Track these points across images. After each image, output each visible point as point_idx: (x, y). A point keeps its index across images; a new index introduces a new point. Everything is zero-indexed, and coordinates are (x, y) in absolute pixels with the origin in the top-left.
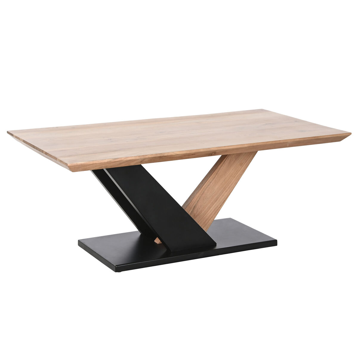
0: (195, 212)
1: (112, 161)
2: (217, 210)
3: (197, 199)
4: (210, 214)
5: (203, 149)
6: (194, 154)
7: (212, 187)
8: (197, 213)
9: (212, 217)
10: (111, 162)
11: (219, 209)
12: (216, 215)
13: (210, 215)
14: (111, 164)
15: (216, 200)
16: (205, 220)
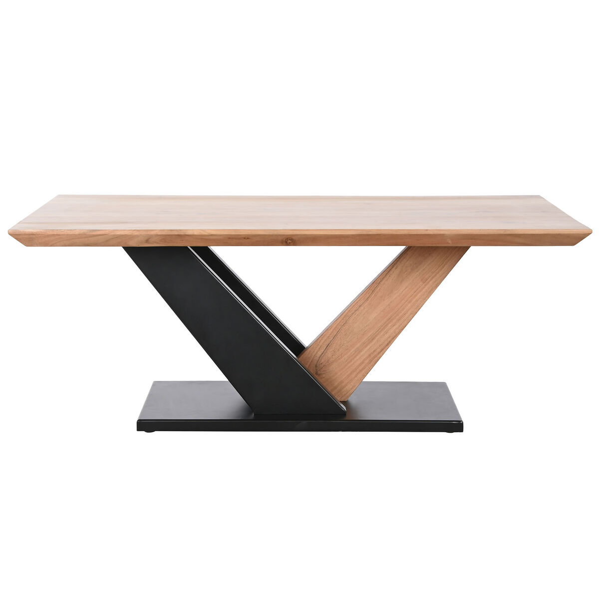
0: (329, 354)
1: (88, 234)
2: (374, 357)
3: (332, 332)
4: (359, 362)
5: (264, 230)
6: (248, 238)
7: (364, 315)
8: (333, 357)
9: (363, 369)
10: (85, 234)
11: (379, 356)
12: (373, 366)
13: (360, 365)
14: (90, 239)
15: (373, 340)
16: (349, 372)
